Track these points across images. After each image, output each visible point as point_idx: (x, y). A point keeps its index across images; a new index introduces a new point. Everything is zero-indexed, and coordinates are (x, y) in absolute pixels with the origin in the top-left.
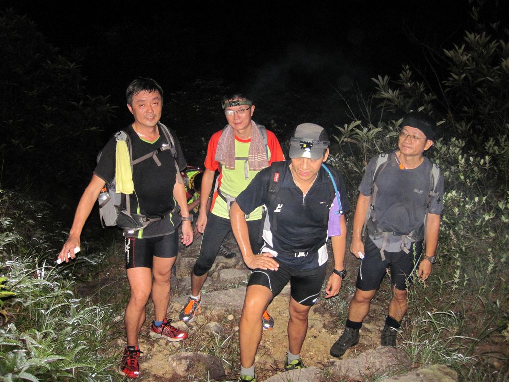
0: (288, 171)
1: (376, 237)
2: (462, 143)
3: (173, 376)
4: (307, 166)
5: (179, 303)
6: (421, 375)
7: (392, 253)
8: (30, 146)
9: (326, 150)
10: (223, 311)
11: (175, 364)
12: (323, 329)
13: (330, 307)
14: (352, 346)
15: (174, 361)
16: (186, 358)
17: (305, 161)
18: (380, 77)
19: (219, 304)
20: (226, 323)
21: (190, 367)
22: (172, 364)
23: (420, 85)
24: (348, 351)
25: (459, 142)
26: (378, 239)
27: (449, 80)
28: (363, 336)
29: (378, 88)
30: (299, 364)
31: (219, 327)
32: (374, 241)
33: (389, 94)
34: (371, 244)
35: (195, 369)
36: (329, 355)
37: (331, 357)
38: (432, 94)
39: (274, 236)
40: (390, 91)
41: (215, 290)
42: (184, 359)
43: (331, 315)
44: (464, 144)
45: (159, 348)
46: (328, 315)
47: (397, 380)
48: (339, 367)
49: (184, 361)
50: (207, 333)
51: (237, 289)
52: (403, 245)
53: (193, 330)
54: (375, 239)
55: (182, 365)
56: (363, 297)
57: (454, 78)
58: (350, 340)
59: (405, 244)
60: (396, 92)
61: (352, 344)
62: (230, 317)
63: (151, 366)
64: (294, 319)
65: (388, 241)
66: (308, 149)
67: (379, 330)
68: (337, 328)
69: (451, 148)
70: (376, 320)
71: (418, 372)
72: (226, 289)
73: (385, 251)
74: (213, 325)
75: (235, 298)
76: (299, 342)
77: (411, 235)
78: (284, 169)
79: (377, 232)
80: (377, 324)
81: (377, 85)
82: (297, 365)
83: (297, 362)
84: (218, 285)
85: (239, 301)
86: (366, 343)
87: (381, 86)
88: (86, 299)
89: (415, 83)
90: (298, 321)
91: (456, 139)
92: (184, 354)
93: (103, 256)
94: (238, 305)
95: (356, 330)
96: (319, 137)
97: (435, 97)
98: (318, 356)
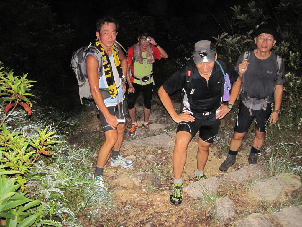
0: (196, 69)
1: (247, 102)
2: (288, 44)
3: (133, 186)
4: (207, 66)
5: (128, 145)
6: (279, 179)
7: (256, 111)
8: (26, 58)
9: (215, 54)
10: (155, 148)
11: (134, 180)
12: (214, 156)
13: (216, 143)
14: (232, 165)
15: (133, 178)
16: (140, 175)
17: (205, 64)
18: (235, 6)
19: (152, 144)
20: (158, 155)
21: (142, 180)
22: (132, 179)
23: (260, 10)
24: (230, 168)
25: (286, 44)
26: (248, 102)
27: (279, 7)
28: (237, 159)
29: (234, 13)
30: (203, 176)
31: (154, 158)
32: (245, 104)
33: (242, 17)
34: (243, 106)
35: (145, 182)
36: (219, 171)
37: (221, 172)
38: (268, 15)
39: (190, 105)
40: (242, 15)
41: (147, 136)
42: (139, 176)
43: (218, 148)
44: (289, 45)
45: (121, 171)
46: (216, 148)
47: (265, 183)
48: (229, 177)
49: (139, 177)
50: (148, 161)
51: (161, 135)
52: (262, 106)
53: (139, 160)
54: (245, 103)
55: (138, 180)
56: (238, 136)
57: (282, 5)
58: (231, 162)
59: (263, 105)
60: (246, 16)
61: (232, 164)
62: (159, 152)
63: (119, 182)
64: (200, 150)
65: (254, 104)
66: (205, 57)
67: (246, 155)
68: (222, 155)
69: (282, 48)
70: (243, 150)
71: (276, 177)
72: (154, 135)
73: (252, 110)
74: (150, 156)
75: (161, 140)
76: (204, 164)
77: (267, 99)
78: (193, 67)
79: (247, 99)
80: (244, 152)
81: (234, 11)
82: (202, 177)
83: (202, 175)
84: (149, 133)
85: (163, 142)
86: (239, 163)
87: (236, 12)
88: (74, 145)
89: (258, 9)
90: (204, 151)
91: (284, 42)
92: (138, 173)
93: (76, 120)
94: (163, 144)
95: (234, 156)
96: (210, 48)
97: (270, 17)
98: (213, 172)
